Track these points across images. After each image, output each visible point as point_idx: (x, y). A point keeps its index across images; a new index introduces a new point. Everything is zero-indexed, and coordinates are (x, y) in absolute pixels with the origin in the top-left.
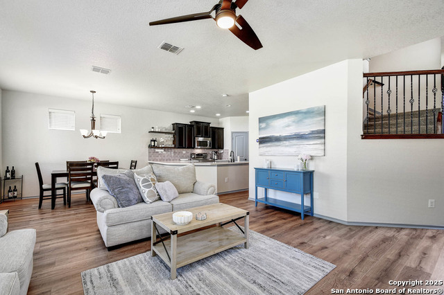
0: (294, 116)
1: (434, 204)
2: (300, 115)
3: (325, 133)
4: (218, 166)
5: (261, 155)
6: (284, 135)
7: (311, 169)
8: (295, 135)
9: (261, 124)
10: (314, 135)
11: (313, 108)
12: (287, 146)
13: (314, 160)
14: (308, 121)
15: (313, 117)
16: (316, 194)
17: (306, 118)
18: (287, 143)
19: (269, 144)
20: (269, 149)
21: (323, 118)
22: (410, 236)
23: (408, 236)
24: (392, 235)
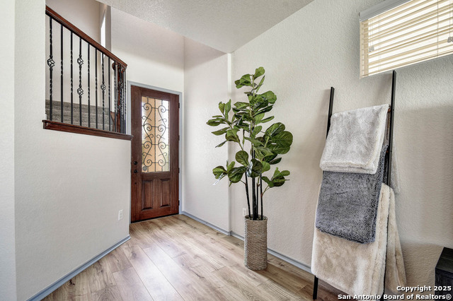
1: (122, 214)
22: (119, 269)
23: (118, 271)
24: (103, 284)
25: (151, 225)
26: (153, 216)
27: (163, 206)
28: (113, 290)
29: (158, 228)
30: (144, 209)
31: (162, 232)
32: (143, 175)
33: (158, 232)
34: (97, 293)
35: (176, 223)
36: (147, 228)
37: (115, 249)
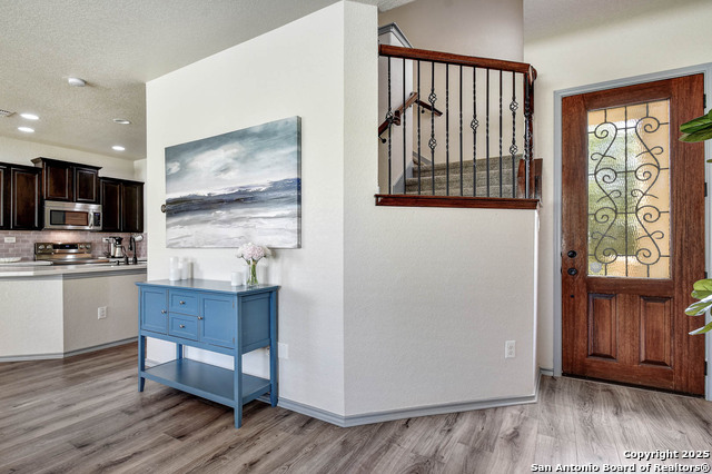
0: (236, 144)
1: (513, 350)
2: (250, 142)
3: (299, 189)
4: (66, 276)
5: (169, 246)
6: (218, 193)
7: (274, 282)
8: (239, 193)
9: (170, 165)
10: (277, 194)
11: (275, 124)
12: (224, 222)
13: (280, 260)
14: (265, 157)
15: (274, 147)
16: (283, 348)
17: (260, 149)
18: (222, 214)
19: (187, 218)
20: (186, 230)
21: (295, 148)
22: (471, 443)
23: (466, 444)
24: (433, 449)
25: (601, 395)
26: (614, 378)
27: (646, 362)
28: (436, 467)
29: (610, 410)
30: (594, 355)
31: (614, 420)
32: (591, 284)
33: (604, 417)
34: (418, 457)
35: (676, 419)
36: (587, 399)
37: (496, 408)
